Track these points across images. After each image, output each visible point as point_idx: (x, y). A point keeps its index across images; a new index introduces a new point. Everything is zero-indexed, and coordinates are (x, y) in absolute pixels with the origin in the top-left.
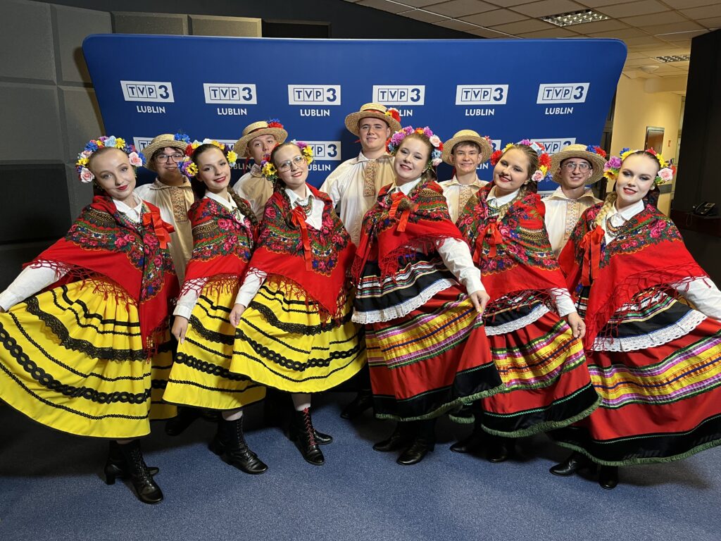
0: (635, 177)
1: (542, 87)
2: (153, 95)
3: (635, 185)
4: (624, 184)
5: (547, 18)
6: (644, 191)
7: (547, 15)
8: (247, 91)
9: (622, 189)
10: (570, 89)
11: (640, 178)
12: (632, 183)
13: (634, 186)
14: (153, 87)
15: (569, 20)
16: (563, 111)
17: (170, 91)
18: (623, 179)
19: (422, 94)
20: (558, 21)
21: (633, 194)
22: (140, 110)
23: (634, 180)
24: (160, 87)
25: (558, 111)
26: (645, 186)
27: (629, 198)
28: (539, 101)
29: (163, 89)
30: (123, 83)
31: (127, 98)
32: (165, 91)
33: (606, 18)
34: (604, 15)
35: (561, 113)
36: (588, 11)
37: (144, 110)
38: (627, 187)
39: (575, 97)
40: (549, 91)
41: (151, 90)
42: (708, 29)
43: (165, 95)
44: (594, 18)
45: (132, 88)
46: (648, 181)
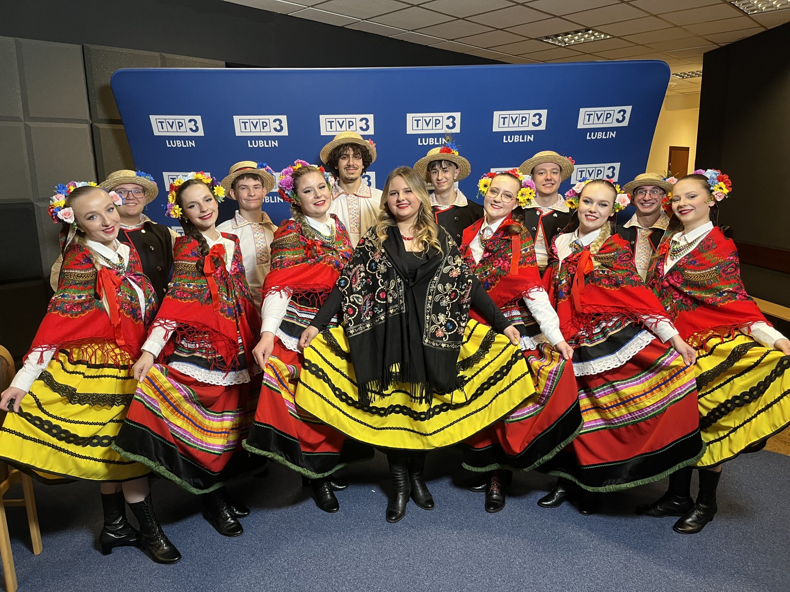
0: (595, 204)
1: (582, 111)
2: (183, 129)
3: (596, 211)
4: (585, 212)
5: (547, 38)
6: (605, 217)
7: (546, 35)
8: (278, 122)
9: (583, 216)
10: (612, 113)
11: (599, 205)
12: (593, 209)
13: (595, 213)
14: (182, 121)
15: (570, 40)
16: (606, 135)
17: (200, 124)
18: (584, 206)
19: (458, 122)
20: (560, 42)
21: (594, 220)
22: (170, 144)
23: (593, 207)
24: (190, 121)
25: (600, 135)
26: (605, 211)
27: (590, 224)
28: (580, 126)
29: (193, 123)
30: (153, 118)
31: (156, 133)
32: (195, 125)
33: (608, 37)
34: (606, 34)
35: (604, 137)
36: (587, 30)
37: (174, 144)
38: (589, 214)
39: (618, 120)
40: (589, 115)
41: (180, 124)
42: (717, 44)
43: (194, 128)
44: (595, 37)
45: (161, 122)
46: (606, 207)
